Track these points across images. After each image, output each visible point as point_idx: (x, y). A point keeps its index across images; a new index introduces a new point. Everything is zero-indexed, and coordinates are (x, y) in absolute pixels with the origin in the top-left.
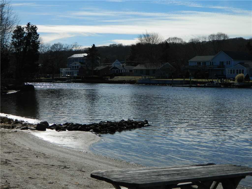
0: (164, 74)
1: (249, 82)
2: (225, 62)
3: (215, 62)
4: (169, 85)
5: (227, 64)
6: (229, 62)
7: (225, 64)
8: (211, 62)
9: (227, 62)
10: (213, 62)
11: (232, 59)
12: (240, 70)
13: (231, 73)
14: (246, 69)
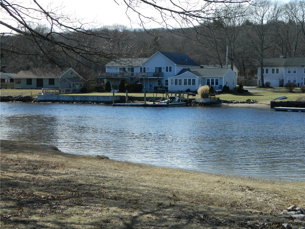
0: (74, 86)
1: (215, 98)
2: (164, 68)
3: (148, 68)
4: (94, 103)
5: (167, 71)
6: (170, 68)
7: (164, 71)
8: (141, 68)
9: (167, 68)
10: (144, 68)
11: (175, 64)
12: (190, 80)
13: (176, 84)
14: (198, 79)
